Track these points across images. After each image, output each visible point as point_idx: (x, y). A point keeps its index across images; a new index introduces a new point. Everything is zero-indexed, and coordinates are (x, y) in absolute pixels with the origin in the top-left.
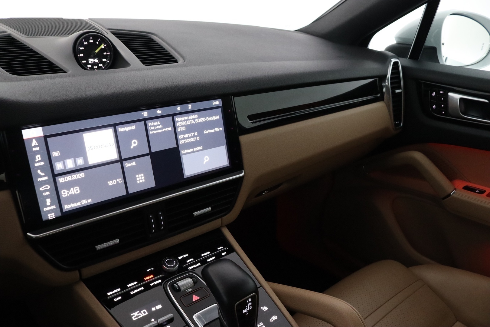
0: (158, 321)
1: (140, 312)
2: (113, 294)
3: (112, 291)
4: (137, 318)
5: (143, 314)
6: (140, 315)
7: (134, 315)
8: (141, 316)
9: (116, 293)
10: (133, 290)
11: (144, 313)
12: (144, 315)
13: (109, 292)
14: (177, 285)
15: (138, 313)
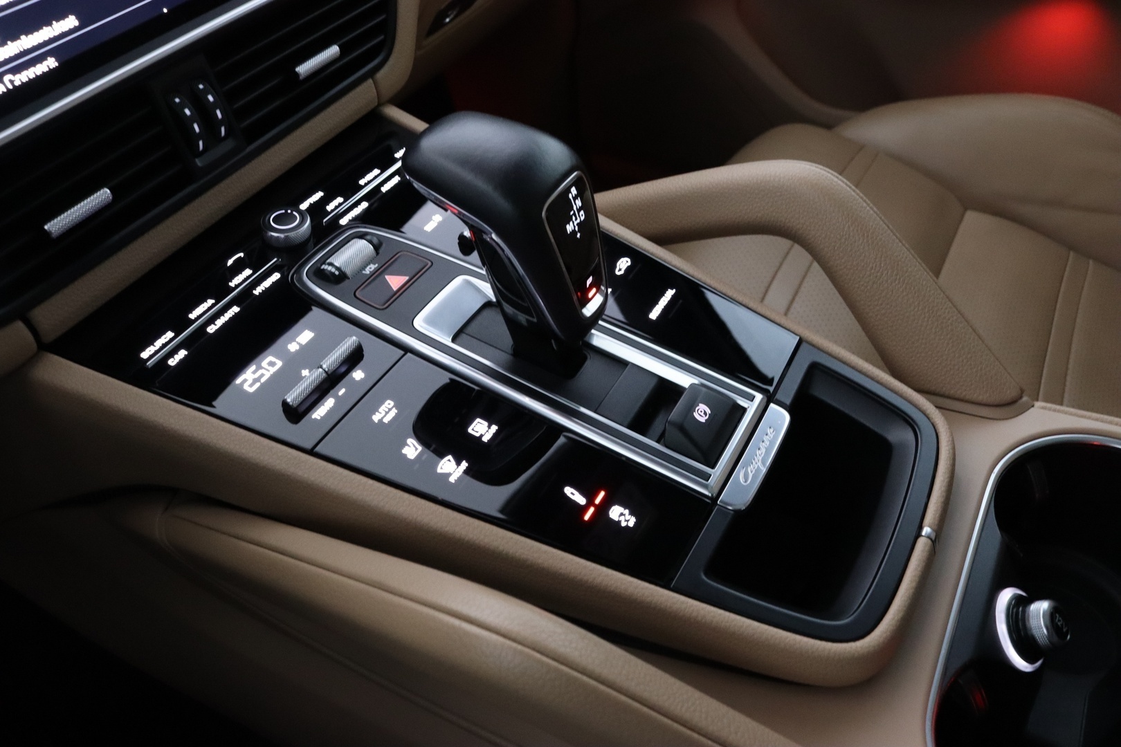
0: (324, 366)
1: (259, 367)
2: (157, 352)
3: (152, 343)
4: (258, 385)
5: (270, 368)
6: (262, 375)
7: (245, 381)
8: (267, 375)
9: (164, 346)
10: (211, 321)
11: (272, 364)
12: (273, 370)
13: (143, 350)
14: (331, 264)
15: (254, 372)
